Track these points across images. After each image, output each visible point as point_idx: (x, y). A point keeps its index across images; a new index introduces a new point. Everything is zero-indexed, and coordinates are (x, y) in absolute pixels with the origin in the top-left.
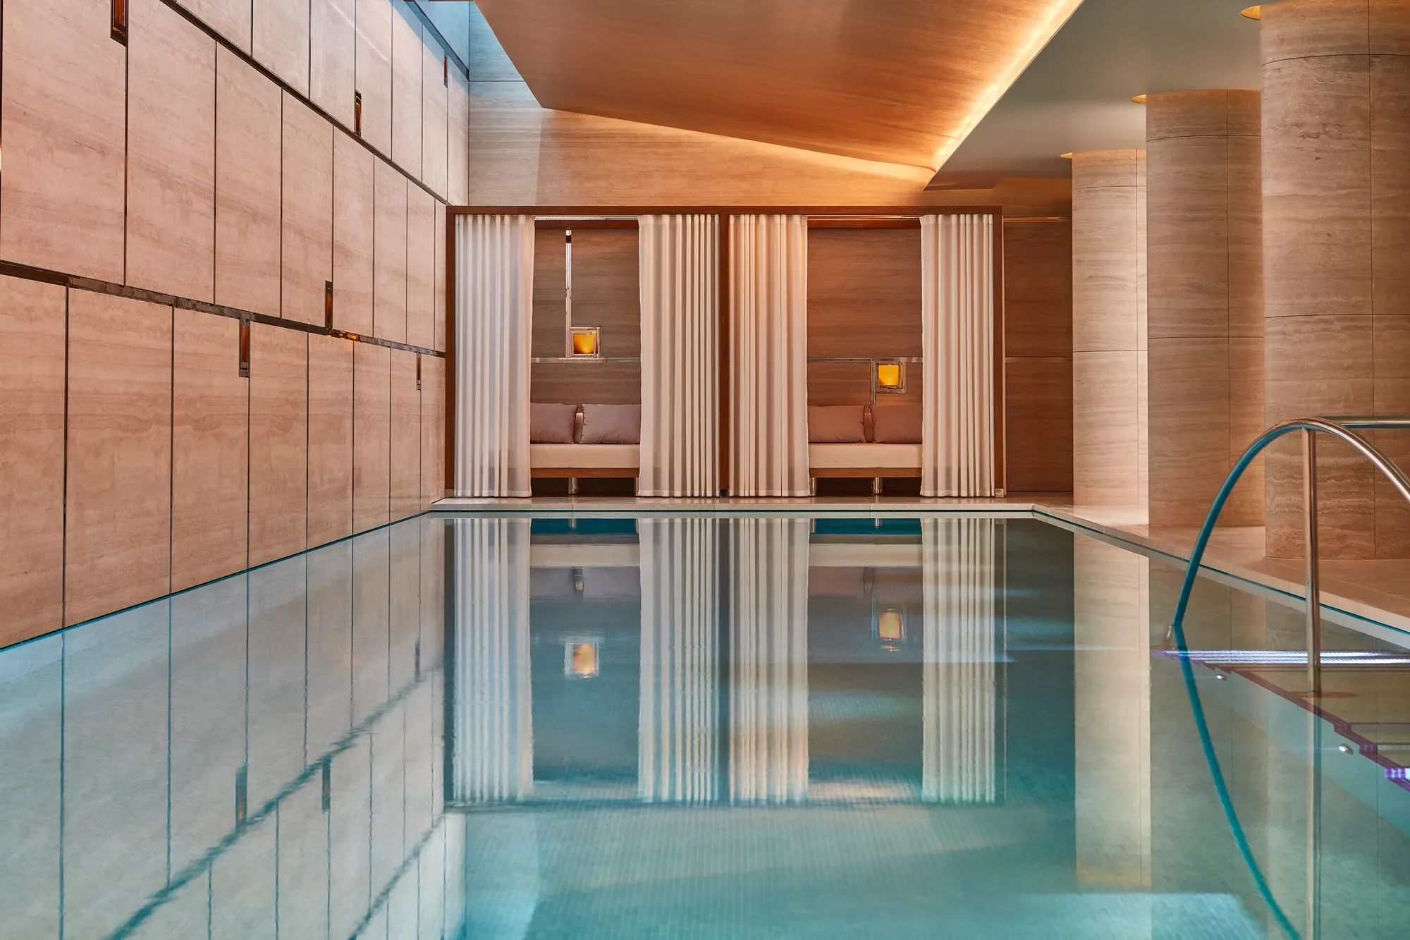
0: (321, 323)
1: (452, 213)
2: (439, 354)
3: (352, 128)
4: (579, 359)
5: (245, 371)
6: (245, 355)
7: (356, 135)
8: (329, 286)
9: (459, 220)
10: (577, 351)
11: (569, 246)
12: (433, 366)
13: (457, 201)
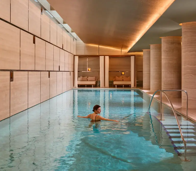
0: (58, 70)
1: (74, 56)
2: (73, 71)
3: (62, 48)
4: (89, 71)
5: (49, 77)
6: (49, 76)
7: (63, 49)
8: (59, 66)
9: (75, 56)
10: (88, 70)
11: (87, 58)
12: (72, 73)
13: (75, 54)
